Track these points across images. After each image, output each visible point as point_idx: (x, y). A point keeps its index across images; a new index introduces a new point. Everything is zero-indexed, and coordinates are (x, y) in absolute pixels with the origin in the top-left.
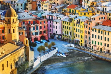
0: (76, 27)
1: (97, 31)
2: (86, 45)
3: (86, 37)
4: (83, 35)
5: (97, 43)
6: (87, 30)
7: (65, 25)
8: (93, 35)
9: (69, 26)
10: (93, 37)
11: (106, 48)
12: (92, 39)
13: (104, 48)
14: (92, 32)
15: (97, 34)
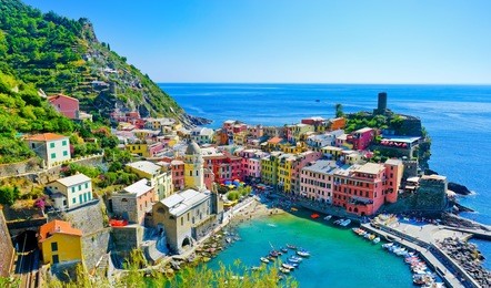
2: (293, 192)
3: (293, 181)
4: (289, 178)
5: (308, 190)
6: (294, 171)
8: (302, 179)
9: (270, 166)
10: (302, 182)
11: (321, 196)
12: (301, 184)
13: (318, 197)
14: (302, 176)
15: (308, 177)
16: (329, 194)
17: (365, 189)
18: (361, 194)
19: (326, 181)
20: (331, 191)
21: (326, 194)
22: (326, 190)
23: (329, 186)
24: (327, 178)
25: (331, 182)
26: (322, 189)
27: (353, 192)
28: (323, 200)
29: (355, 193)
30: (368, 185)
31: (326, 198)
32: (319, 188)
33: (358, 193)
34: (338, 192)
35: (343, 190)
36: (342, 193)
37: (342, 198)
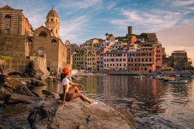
0: (87, 57)
1: (110, 55)
2: (98, 69)
3: (98, 62)
4: (95, 61)
5: (109, 65)
6: (99, 56)
7: (77, 57)
8: (105, 60)
9: (81, 57)
10: (105, 61)
11: (119, 67)
12: (104, 63)
13: (117, 68)
14: (105, 58)
15: (109, 58)
16: (125, 65)
17: (149, 57)
18: (146, 61)
19: (122, 57)
20: (126, 62)
21: (123, 65)
22: (123, 63)
23: (124, 60)
24: (123, 55)
26: (119, 63)
27: (141, 60)
28: (121, 69)
29: (143, 61)
30: (150, 54)
31: (122, 67)
32: (117, 63)
33: (145, 60)
34: (131, 63)
35: (134, 60)
36: (134, 62)
37: (134, 65)
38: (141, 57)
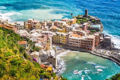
0: (60, 38)
2: (66, 45)
4: (65, 41)
6: (67, 39)
9: (57, 37)
11: (76, 46)
15: (72, 40)
16: (79, 45)
17: (90, 43)
19: (78, 41)
20: (80, 44)
21: (78, 45)
22: (78, 44)
23: (79, 43)
24: (78, 40)
25: (80, 41)
26: (77, 44)
27: (87, 44)
28: (77, 47)
30: (91, 42)
31: (78, 46)
32: (76, 43)
33: (89, 44)
34: (82, 44)
35: (84, 43)
36: (84, 44)
37: (84, 46)
38: (87, 43)
